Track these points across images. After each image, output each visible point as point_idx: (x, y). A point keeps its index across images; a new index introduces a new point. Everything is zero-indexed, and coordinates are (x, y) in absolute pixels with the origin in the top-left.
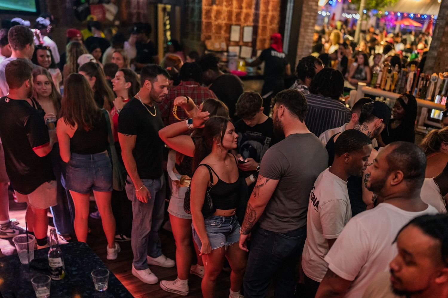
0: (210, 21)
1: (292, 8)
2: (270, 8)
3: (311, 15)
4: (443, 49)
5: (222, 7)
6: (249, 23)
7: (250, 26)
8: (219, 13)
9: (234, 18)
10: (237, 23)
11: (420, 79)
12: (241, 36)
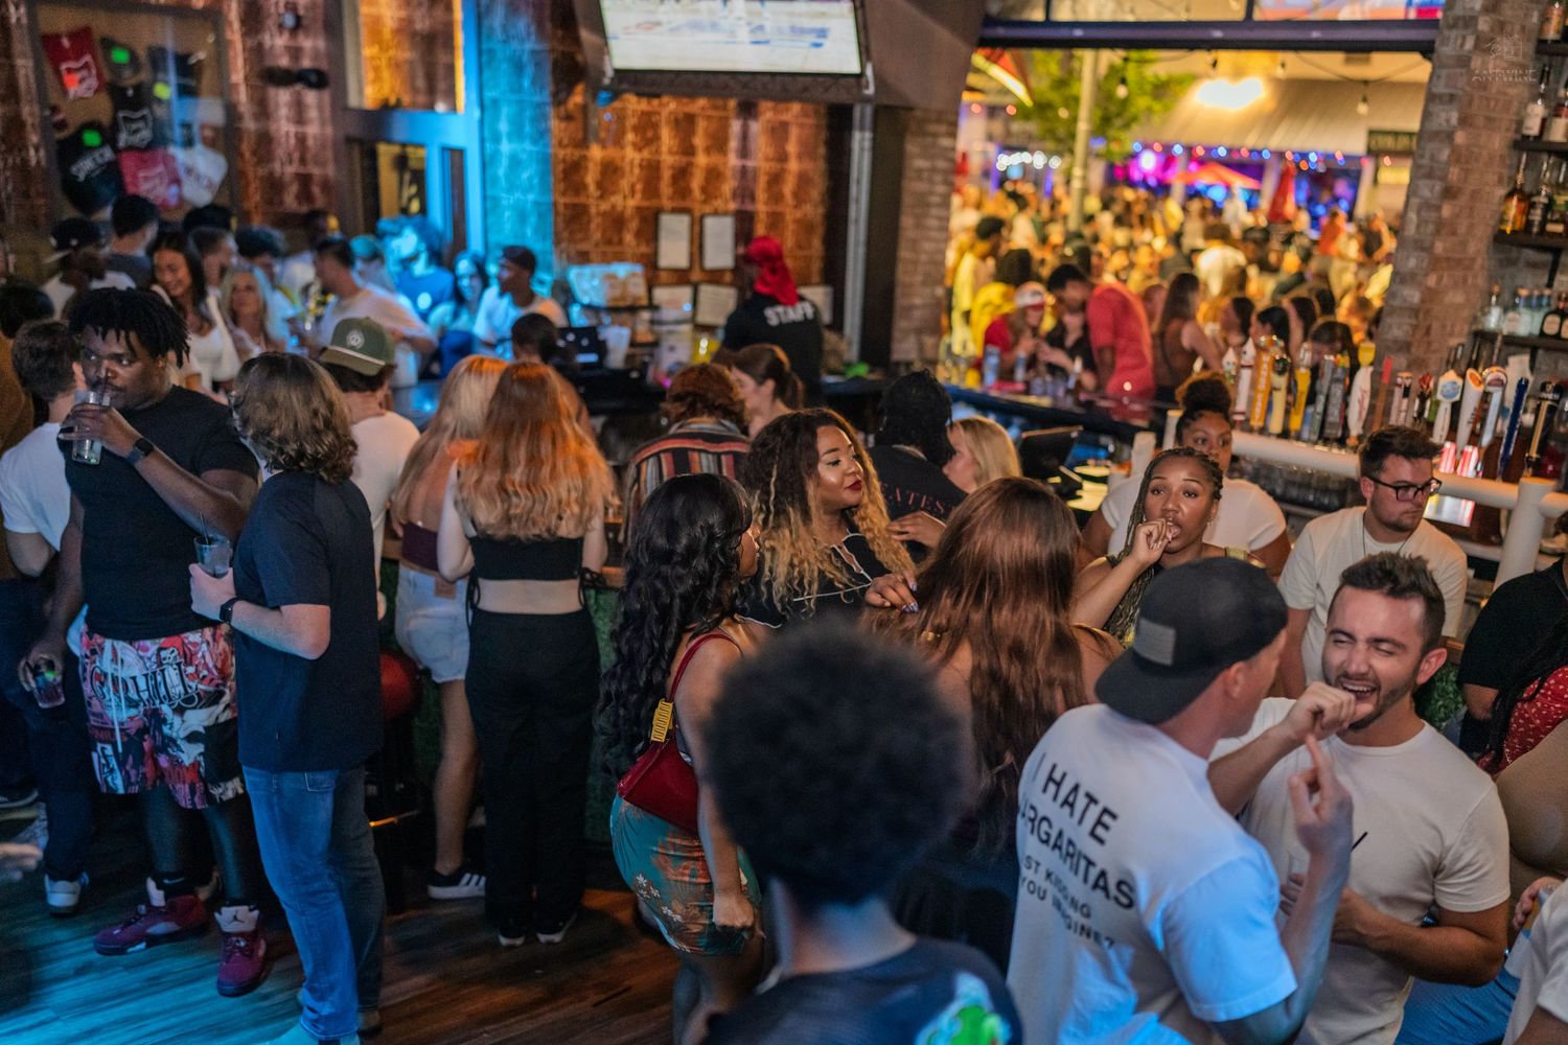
0: (581, 200)
1: (867, 144)
2: (792, 148)
3: (933, 170)
4: (1440, 279)
5: (622, 148)
6: (718, 204)
7: (726, 213)
8: (610, 170)
9: (666, 188)
10: (682, 204)
11: (1398, 392)
12: (696, 250)
